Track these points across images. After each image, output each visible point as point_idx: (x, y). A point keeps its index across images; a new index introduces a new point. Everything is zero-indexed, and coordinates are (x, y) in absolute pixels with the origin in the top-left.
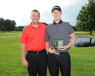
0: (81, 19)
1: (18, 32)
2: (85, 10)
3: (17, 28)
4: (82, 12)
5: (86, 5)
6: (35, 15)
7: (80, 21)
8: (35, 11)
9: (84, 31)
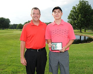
0: (72, 18)
1: (12, 29)
2: (76, 10)
3: (11, 26)
4: (73, 11)
5: (76, 5)
6: (36, 13)
7: (71, 20)
8: (36, 8)
9: (75, 29)
